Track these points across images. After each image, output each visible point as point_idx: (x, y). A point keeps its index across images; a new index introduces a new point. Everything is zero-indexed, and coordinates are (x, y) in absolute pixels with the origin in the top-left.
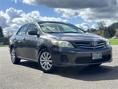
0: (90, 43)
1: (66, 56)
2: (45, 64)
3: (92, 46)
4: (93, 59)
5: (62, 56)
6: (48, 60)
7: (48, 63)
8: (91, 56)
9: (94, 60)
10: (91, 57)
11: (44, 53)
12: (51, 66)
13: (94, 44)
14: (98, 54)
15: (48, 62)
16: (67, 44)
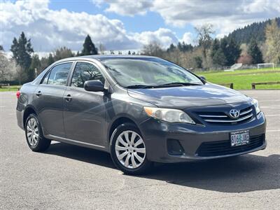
0: (226, 113)
1: (178, 141)
2: (126, 156)
3: (229, 118)
4: (233, 144)
5: (169, 141)
6: (133, 148)
7: (135, 154)
8: (228, 139)
9: (235, 147)
10: (229, 142)
11: (126, 133)
12: (141, 160)
13: (233, 114)
14: (242, 135)
15: (134, 151)
16: (179, 116)
